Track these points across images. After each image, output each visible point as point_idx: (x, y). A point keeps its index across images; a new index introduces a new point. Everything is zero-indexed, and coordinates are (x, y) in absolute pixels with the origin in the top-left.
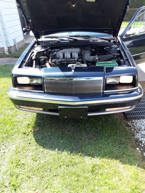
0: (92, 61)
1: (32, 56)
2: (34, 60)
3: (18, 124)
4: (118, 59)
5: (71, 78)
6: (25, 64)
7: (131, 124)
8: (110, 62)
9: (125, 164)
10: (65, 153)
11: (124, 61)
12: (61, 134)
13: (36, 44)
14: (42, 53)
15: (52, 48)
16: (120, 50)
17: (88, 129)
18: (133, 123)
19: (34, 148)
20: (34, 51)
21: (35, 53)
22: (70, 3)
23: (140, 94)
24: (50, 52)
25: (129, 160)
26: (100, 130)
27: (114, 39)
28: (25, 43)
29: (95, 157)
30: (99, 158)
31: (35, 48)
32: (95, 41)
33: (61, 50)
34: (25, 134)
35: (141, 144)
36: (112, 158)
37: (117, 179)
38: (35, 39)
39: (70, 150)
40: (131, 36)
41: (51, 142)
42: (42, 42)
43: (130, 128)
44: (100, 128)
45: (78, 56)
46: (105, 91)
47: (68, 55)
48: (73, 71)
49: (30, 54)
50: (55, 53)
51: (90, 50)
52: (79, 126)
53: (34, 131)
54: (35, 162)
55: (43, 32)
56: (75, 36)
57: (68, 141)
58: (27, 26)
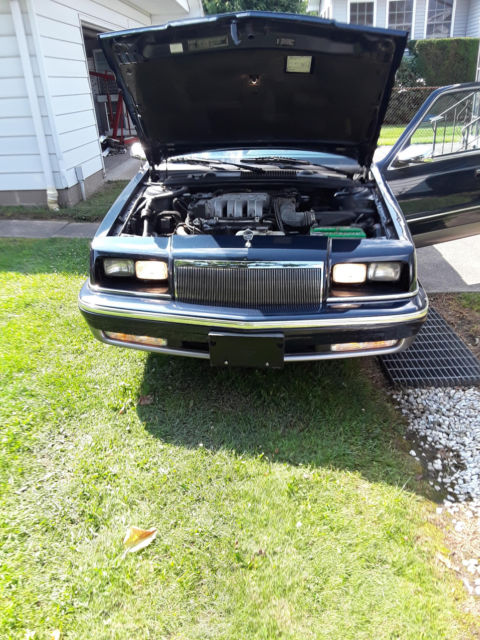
0: (299, 225)
1: (141, 209)
2: (144, 218)
3: (97, 386)
4: (369, 223)
5: (242, 263)
6: (122, 227)
7: (403, 398)
8: (348, 228)
9: (376, 481)
10: (223, 453)
11: (382, 228)
12: (213, 413)
13: (150, 180)
14: (165, 203)
15: (192, 191)
16: (374, 201)
17: (283, 405)
18: (408, 395)
19: (141, 442)
20: (145, 195)
21: (148, 201)
22: (244, 76)
23: (420, 309)
24: (189, 200)
25: (387, 473)
26: (317, 407)
27: (362, 173)
28: (106, 180)
29: (300, 464)
30: (310, 467)
31: (149, 189)
32: (309, 174)
33: (217, 195)
34: (115, 409)
35: (422, 443)
36: (343, 468)
37: (352, 510)
38: (147, 166)
39: (235, 446)
40: (411, 165)
41: (185, 431)
42: (167, 173)
43: (397, 407)
44: (316, 403)
45: (264, 213)
46: (329, 300)
47: (236, 210)
48: (248, 244)
49: (135, 203)
50: (201, 202)
51: (297, 197)
52: (260, 396)
53: (139, 405)
54: (145, 473)
55: (171, 147)
56: (257, 161)
57: (231, 429)
58: (110, 131)
